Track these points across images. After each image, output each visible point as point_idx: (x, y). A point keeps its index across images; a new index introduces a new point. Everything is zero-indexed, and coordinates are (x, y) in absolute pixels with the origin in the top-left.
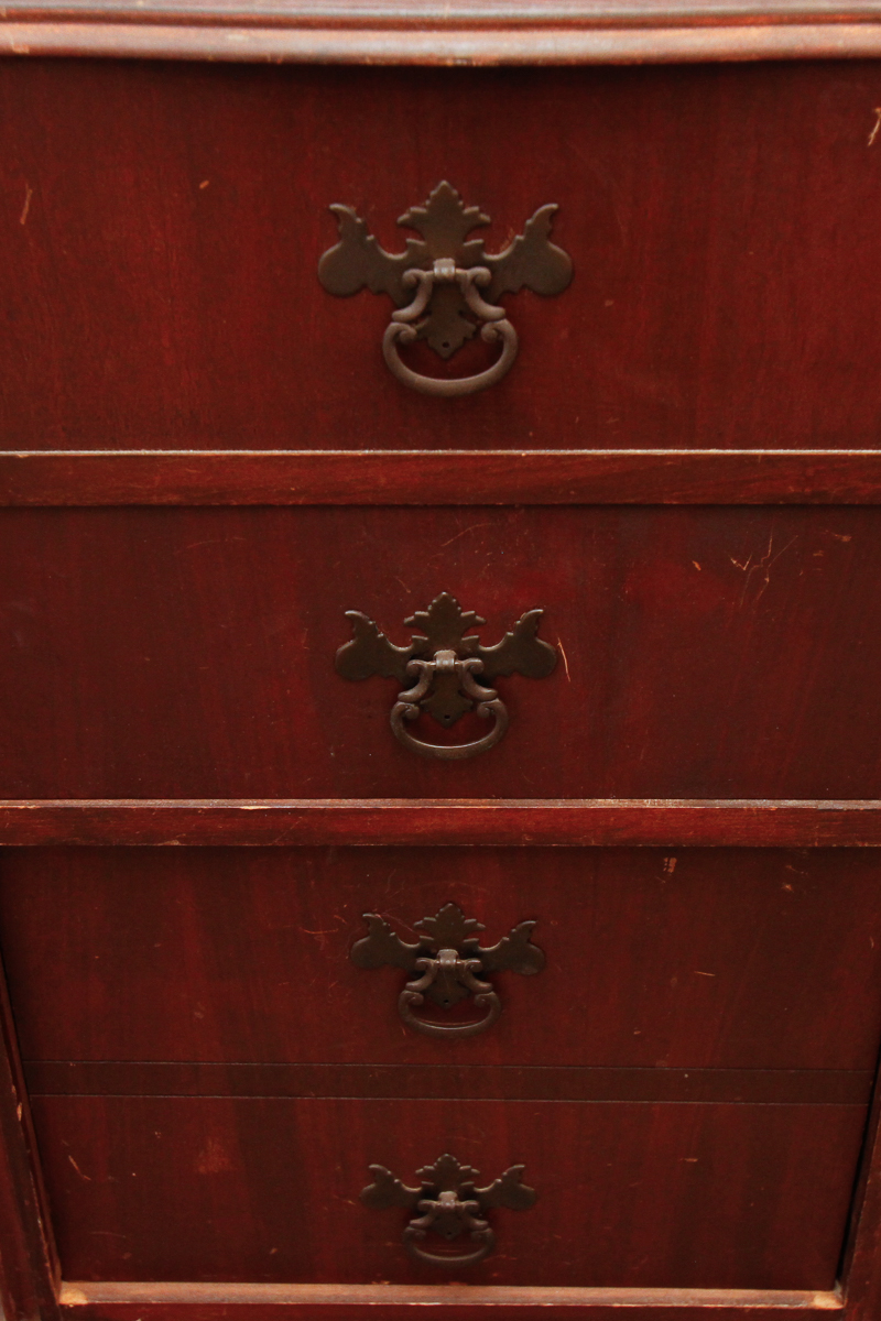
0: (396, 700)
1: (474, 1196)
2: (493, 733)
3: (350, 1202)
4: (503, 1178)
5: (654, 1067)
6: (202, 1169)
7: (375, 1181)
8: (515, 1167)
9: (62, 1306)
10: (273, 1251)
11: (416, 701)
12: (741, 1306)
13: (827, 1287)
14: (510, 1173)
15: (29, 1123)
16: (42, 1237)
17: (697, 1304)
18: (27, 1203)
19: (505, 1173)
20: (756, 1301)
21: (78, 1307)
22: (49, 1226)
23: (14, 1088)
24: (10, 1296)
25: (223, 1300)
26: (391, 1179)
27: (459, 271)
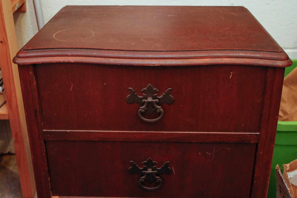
0: (140, 178)
2: (159, 186)
11: (144, 179)
27: (152, 100)
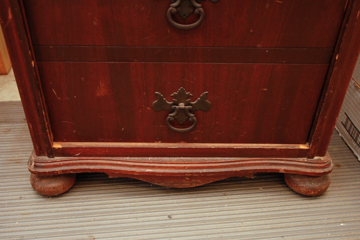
1: (191, 105)
3: (148, 108)
4: (201, 97)
5: (256, 47)
6: (98, 95)
7: (157, 99)
8: (205, 93)
9: (54, 148)
10: (123, 129)
12: (276, 148)
13: (304, 143)
14: (203, 96)
15: (37, 68)
16: (45, 119)
17: (262, 147)
18: (39, 104)
19: (201, 95)
20: (281, 147)
21: (59, 149)
22: (47, 114)
23: (30, 52)
24: (36, 144)
25: (107, 146)
26: (162, 98)
